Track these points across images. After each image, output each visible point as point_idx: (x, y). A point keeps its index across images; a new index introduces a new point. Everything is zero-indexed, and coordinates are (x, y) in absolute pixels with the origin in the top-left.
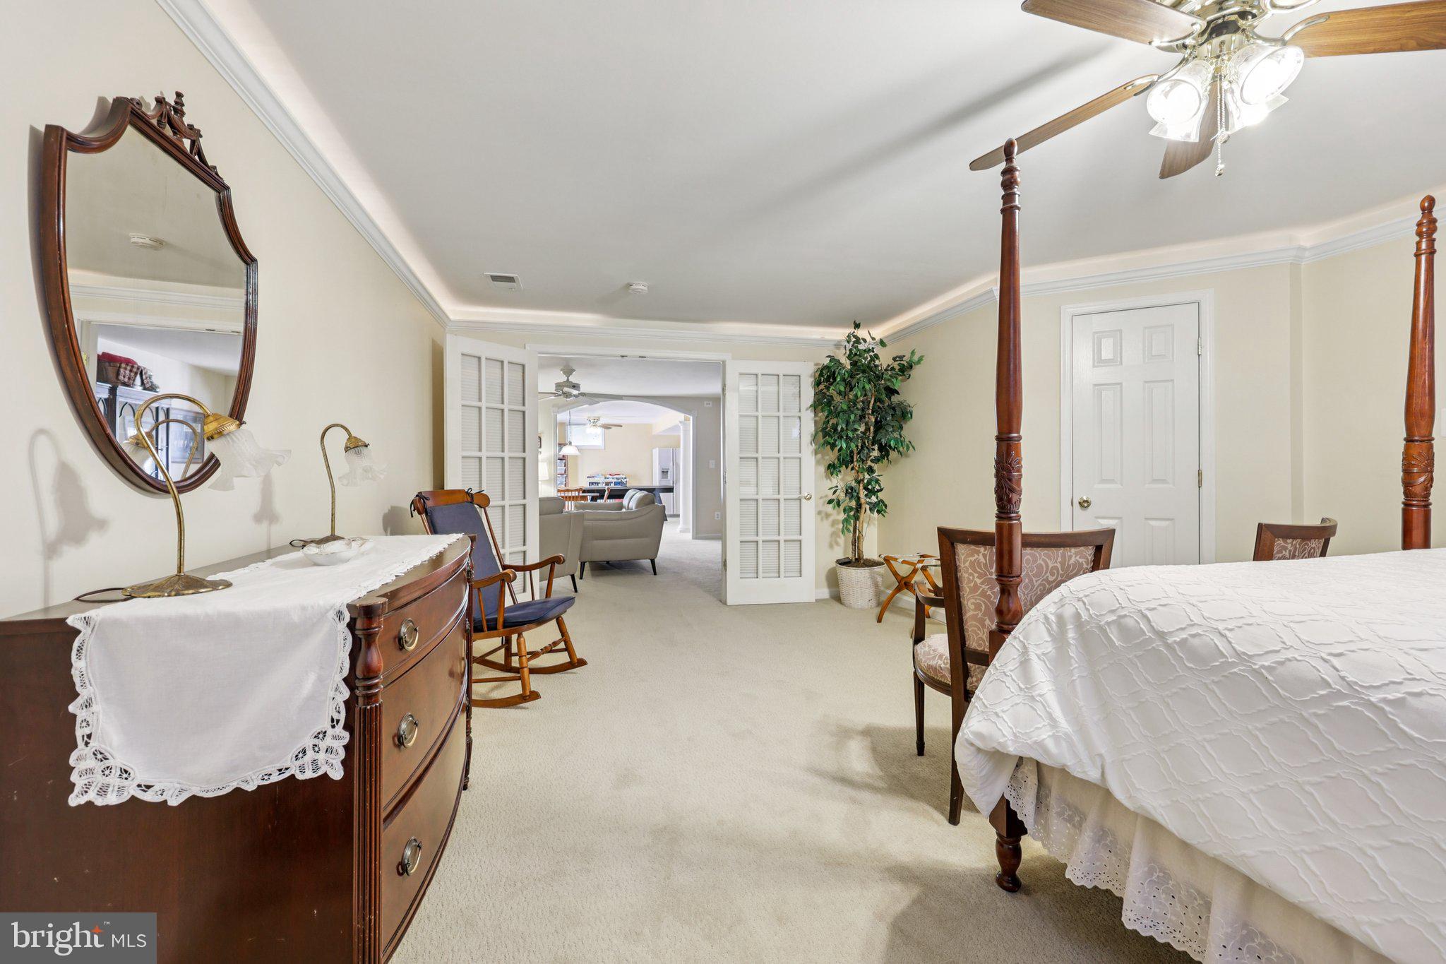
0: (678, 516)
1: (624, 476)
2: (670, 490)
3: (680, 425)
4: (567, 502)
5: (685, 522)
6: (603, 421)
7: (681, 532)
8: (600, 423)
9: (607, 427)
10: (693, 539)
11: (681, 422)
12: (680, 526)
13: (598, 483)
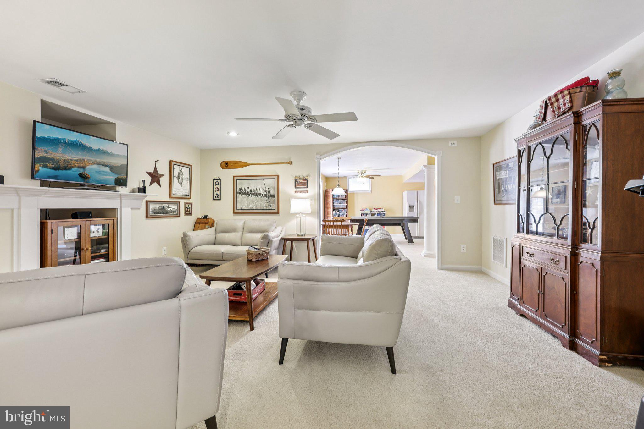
0: (423, 238)
1: (383, 210)
2: (415, 220)
3: (424, 168)
4: (330, 230)
5: (429, 248)
6: (368, 173)
7: (425, 256)
8: (365, 175)
9: (371, 177)
10: (438, 269)
11: (424, 166)
12: (424, 251)
13: (366, 214)
